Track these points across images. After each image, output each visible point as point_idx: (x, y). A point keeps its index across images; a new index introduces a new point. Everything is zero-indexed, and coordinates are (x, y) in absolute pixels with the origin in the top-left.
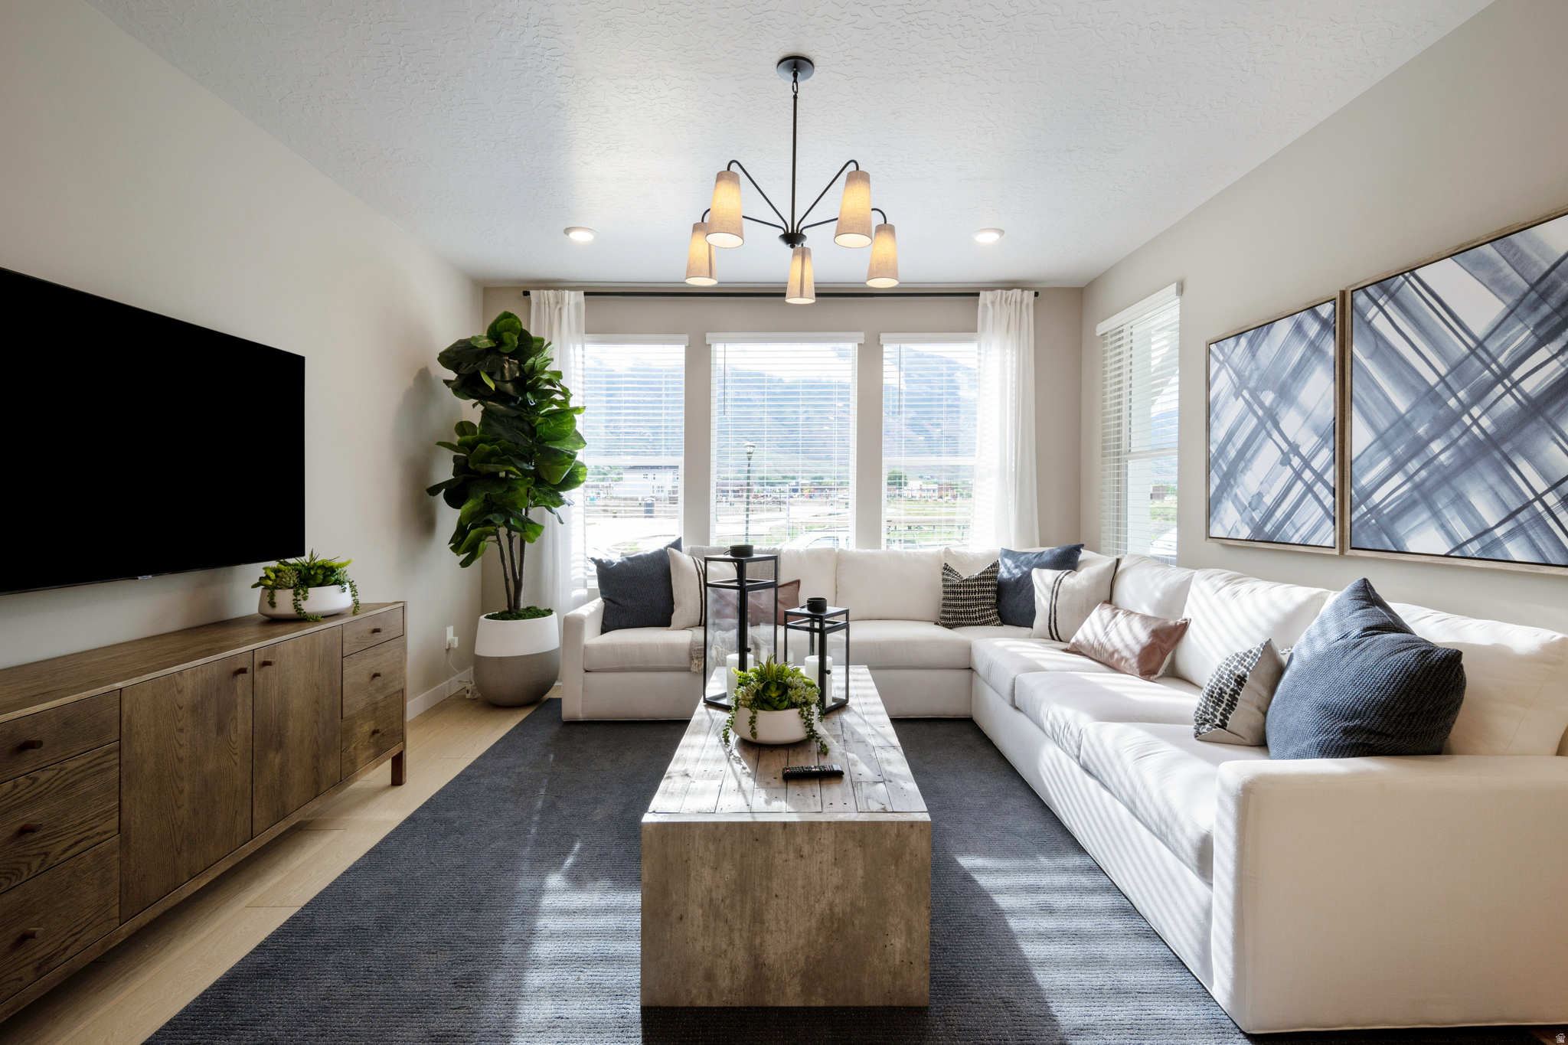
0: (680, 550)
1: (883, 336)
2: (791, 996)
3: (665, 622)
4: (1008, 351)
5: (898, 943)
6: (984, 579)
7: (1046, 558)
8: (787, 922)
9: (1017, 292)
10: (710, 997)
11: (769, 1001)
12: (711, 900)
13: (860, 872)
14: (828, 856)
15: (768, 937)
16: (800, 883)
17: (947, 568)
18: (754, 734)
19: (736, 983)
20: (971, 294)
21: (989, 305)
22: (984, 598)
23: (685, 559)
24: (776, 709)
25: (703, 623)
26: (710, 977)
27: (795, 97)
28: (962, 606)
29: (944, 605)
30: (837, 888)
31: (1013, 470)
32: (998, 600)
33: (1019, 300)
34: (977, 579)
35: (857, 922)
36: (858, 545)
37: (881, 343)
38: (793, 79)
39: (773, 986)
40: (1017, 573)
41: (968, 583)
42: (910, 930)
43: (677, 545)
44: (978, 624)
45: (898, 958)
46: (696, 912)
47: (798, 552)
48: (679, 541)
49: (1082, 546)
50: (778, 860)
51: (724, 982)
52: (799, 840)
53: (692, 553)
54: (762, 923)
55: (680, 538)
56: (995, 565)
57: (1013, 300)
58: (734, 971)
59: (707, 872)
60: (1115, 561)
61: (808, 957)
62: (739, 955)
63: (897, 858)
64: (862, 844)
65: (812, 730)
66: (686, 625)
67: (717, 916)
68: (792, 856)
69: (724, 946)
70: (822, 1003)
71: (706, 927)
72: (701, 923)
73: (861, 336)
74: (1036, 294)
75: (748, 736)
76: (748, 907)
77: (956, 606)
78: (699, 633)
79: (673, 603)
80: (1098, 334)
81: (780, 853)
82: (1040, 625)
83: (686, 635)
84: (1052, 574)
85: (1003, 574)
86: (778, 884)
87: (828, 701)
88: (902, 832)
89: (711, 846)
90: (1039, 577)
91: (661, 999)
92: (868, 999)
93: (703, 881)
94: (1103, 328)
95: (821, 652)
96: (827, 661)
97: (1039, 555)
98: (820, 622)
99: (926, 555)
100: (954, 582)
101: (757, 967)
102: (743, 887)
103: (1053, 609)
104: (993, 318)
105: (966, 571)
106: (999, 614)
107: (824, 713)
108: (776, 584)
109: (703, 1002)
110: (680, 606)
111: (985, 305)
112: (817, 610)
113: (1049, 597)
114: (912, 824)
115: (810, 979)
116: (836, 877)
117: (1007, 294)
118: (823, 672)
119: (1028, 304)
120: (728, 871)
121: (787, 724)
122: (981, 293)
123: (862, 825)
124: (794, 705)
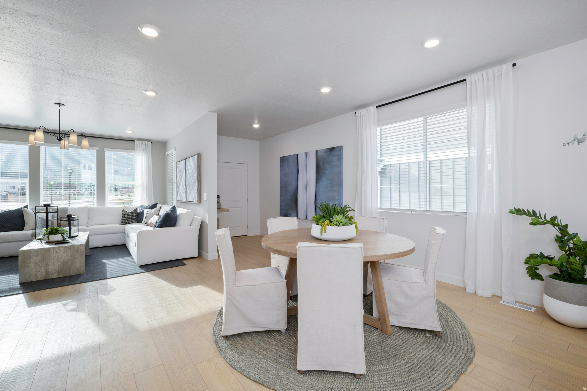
0: (28, 208)
1: (105, 149)
2: (55, 276)
3: (22, 229)
5: (78, 264)
6: (133, 212)
7: (148, 207)
8: (54, 264)
9: (146, 142)
10: (36, 279)
11: (50, 278)
12: (36, 262)
13: (70, 254)
14: (63, 252)
15: (49, 267)
16: (57, 257)
17: (124, 210)
18: (49, 240)
19: (42, 276)
20: (133, 141)
21: (138, 144)
22: (132, 217)
23: (30, 211)
24: (54, 234)
25: (36, 229)
26: (36, 275)
27: (60, 111)
28: (126, 219)
29: (122, 219)
30: (65, 257)
31: (146, 186)
32: (137, 217)
33: (146, 144)
34: (131, 212)
35: (69, 262)
36: (97, 205)
37: (104, 151)
38: (59, 107)
39: (51, 275)
40: (141, 211)
41: (128, 214)
42: (80, 262)
43: (26, 207)
44: (131, 223)
45: (78, 267)
46: (32, 265)
47: (74, 208)
48: (27, 205)
49: (157, 204)
51: (39, 276)
52: (56, 250)
53: (32, 209)
54: (48, 264)
55: (28, 205)
56: (136, 209)
57: (145, 144)
58: (41, 274)
59: (35, 257)
60: (160, 206)
61: (59, 269)
62: (43, 271)
63: (78, 251)
64: (70, 249)
65: (64, 238)
66: (30, 229)
67: (37, 265)
68: (55, 253)
69: (39, 270)
70: (62, 276)
71: (35, 267)
72: (34, 266)
73: (97, 149)
74: (152, 143)
75: (47, 240)
77: (125, 219)
78: (35, 231)
79: (24, 223)
80: (167, 154)
81: (52, 252)
82: (143, 221)
83: (31, 232)
84: (149, 210)
85: (139, 211)
86: (52, 258)
87: (72, 235)
88: (78, 246)
89: (36, 253)
90: (146, 211)
91: (24, 281)
92: (72, 274)
93: (34, 259)
94: (167, 153)
95: (70, 225)
96: (72, 227)
97: (147, 206)
98: (69, 219)
99: (118, 207)
100: (125, 213)
101: (47, 272)
102: (43, 259)
103: (146, 218)
104: (139, 147)
105: (129, 211)
106: (137, 220)
107: (70, 237)
108: (57, 212)
109: (34, 280)
110: (28, 224)
111: (137, 144)
112: (69, 216)
113: (147, 215)
114: (81, 245)
115: (59, 272)
116: (65, 255)
117: (144, 142)
118: (70, 229)
119: (149, 145)
120: (40, 257)
121: (58, 237)
122: (136, 141)
123: (70, 246)
124: (60, 234)
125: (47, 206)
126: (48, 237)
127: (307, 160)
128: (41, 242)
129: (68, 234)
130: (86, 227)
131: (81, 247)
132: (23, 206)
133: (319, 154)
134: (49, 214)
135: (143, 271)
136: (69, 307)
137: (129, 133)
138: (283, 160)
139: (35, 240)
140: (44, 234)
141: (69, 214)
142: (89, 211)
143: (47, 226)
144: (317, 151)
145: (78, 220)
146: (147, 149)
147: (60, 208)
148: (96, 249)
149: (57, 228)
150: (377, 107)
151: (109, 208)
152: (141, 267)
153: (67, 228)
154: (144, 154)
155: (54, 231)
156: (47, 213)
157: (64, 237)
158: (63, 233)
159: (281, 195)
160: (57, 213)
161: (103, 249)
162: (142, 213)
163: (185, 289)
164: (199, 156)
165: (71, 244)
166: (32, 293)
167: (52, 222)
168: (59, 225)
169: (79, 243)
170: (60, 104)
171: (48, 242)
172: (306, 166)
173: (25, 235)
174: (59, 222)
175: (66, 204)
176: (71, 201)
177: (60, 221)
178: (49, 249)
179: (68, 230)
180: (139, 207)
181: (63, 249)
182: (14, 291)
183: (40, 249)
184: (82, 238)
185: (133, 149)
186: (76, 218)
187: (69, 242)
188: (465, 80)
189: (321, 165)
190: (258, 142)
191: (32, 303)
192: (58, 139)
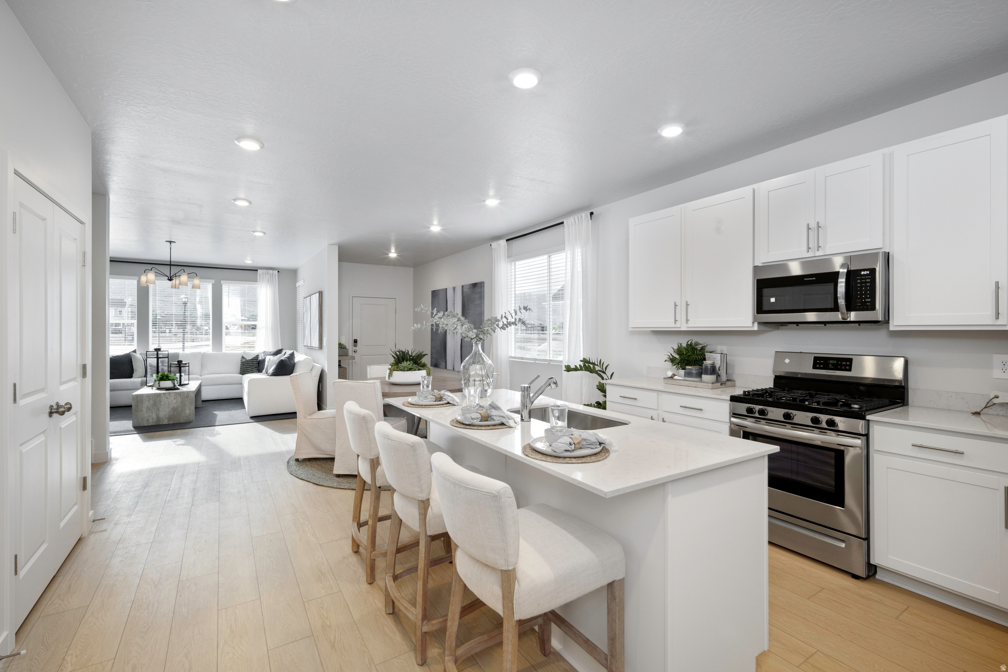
0: (136, 353)
1: (222, 281)
2: (166, 422)
3: (131, 376)
4: (268, 288)
5: (188, 411)
6: (253, 359)
7: (272, 353)
8: (164, 410)
9: (271, 271)
10: (148, 424)
11: (161, 423)
12: (148, 407)
13: (180, 400)
14: (173, 398)
15: (160, 412)
16: (167, 403)
17: (243, 357)
18: (159, 386)
19: (153, 421)
20: (254, 270)
21: (262, 275)
22: (253, 365)
23: (138, 355)
24: (165, 380)
25: (146, 376)
26: (148, 420)
27: (171, 247)
28: (246, 368)
29: (241, 368)
30: (175, 403)
31: (270, 327)
32: (258, 366)
33: (272, 273)
34: (251, 360)
35: (179, 409)
36: (212, 351)
37: (221, 283)
39: (161, 421)
40: (263, 358)
41: (248, 361)
42: (190, 409)
43: (135, 351)
44: (250, 373)
45: (188, 415)
46: (144, 409)
47: (186, 353)
49: (283, 349)
50: (162, 399)
51: (151, 421)
52: (167, 396)
53: (141, 354)
54: (159, 410)
55: (136, 349)
56: (258, 355)
57: (270, 273)
58: (153, 419)
59: (147, 402)
60: (285, 352)
61: (169, 415)
62: (154, 416)
63: (187, 397)
64: (180, 395)
66: (140, 376)
67: (149, 409)
68: (165, 398)
69: (151, 415)
70: (172, 423)
71: (147, 412)
73: (213, 281)
74: (278, 272)
75: (158, 387)
76: (156, 408)
77: (244, 368)
78: (145, 378)
79: (133, 370)
80: (297, 286)
82: (264, 371)
83: (140, 380)
84: (271, 357)
85: (260, 358)
86: (162, 403)
87: (182, 383)
88: (188, 393)
89: (148, 398)
90: (268, 358)
91: (137, 425)
92: (182, 421)
93: (146, 404)
94: (298, 284)
95: (180, 372)
96: (182, 374)
97: (270, 352)
98: (180, 365)
99: (237, 353)
100: (244, 361)
101: (158, 418)
102: (155, 404)
103: (267, 366)
104: (263, 278)
105: (249, 358)
106: (258, 370)
107: (180, 385)
108: (168, 357)
109: (146, 425)
110: (136, 370)
111: (260, 274)
112: (180, 362)
113: (268, 363)
114: (190, 392)
115: (169, 419)
116: (175, 401)
117: (268, 271)
118: (181, 376)
119: (275, 275)
120: (152, 402)
121: (168, 384)
122: (259, 270)
123: (180, 392)
124: (170, 380)
125: (158, 350)
126: (159, 383)
127: (454, 297)
128: (152, 388)
129: (179, 381)
130: (199, 377)
131: (191, 394)
132: (132, 351)
133: (465, 290)
134: (159, 359)
135: (253, 421)
136: (177, 443)
137: (248, 262)
138: (435, 294)
139: (146, 387)
140: (155, 380)
141: (179, 360)
142: (203, 356)
143: (158, 372)
144: (462, 286)
145: (189, 366)
146: (273, 278)
147: (171, 353)
148: (209, 402)
149: (167, 374)
150: (507, 240)
151: (226, 354)
152: (252, 418)
153: (178, 375)
154: (268, 286)
155: (165, 378)
156: (158, 358)
157: (174, 384)
158: (173, 380)
159: (432, 340)
160: (167, 359)
161: (217, 402)
162: (264, 361)
163: (286, 435)
164: (321, 294)
165: (181, 391)
166: (146, 434)
167: (163, 369)
168: (170, 372)
169: (189, 390)
170: (170, 242)
171: (159, 389)
172: (454, 303)
173: (134, 382)
174: (169, 369)
175: (180, 348)
176: (186, 344)
177: (171, 367)
178: (160, 394)
179: (178, 377)
180: (261, 353)
181: (173, 395)
182: (129, 432)
183: (152, 394)
184: (192, 386)
185: (255, 280)
186: (187, 365)
187: (179, 389)
188: (562, 223)
189: (466, 304)
190: (411, 270)
191: (146, 439)
192: (168, 279)
